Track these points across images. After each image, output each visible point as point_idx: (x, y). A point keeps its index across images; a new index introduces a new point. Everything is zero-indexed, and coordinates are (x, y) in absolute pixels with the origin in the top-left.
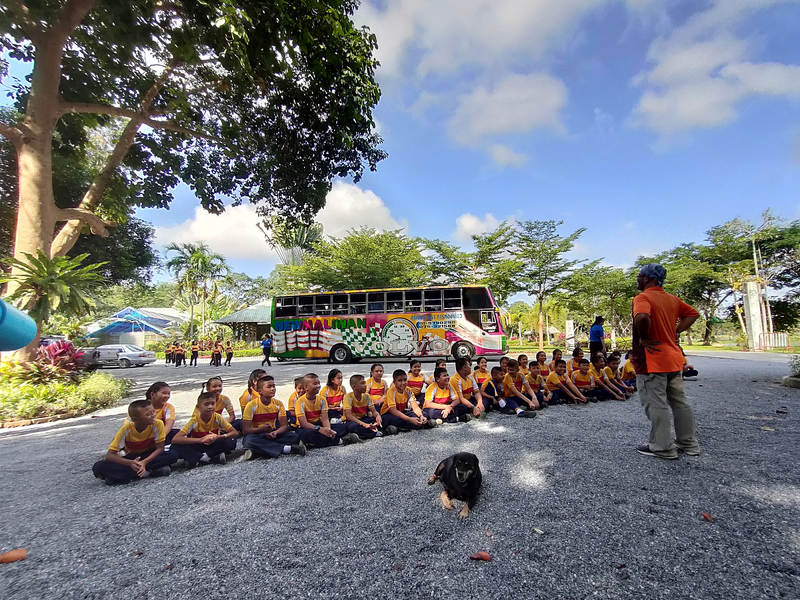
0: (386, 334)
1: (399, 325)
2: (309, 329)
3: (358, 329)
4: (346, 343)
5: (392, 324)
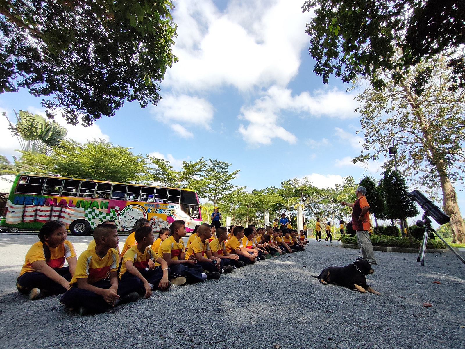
0: (123, 215)
1: (134, 209)
2: (52, 206)
3: (100, 210)
4: (87, 220)
5: (130, 208)
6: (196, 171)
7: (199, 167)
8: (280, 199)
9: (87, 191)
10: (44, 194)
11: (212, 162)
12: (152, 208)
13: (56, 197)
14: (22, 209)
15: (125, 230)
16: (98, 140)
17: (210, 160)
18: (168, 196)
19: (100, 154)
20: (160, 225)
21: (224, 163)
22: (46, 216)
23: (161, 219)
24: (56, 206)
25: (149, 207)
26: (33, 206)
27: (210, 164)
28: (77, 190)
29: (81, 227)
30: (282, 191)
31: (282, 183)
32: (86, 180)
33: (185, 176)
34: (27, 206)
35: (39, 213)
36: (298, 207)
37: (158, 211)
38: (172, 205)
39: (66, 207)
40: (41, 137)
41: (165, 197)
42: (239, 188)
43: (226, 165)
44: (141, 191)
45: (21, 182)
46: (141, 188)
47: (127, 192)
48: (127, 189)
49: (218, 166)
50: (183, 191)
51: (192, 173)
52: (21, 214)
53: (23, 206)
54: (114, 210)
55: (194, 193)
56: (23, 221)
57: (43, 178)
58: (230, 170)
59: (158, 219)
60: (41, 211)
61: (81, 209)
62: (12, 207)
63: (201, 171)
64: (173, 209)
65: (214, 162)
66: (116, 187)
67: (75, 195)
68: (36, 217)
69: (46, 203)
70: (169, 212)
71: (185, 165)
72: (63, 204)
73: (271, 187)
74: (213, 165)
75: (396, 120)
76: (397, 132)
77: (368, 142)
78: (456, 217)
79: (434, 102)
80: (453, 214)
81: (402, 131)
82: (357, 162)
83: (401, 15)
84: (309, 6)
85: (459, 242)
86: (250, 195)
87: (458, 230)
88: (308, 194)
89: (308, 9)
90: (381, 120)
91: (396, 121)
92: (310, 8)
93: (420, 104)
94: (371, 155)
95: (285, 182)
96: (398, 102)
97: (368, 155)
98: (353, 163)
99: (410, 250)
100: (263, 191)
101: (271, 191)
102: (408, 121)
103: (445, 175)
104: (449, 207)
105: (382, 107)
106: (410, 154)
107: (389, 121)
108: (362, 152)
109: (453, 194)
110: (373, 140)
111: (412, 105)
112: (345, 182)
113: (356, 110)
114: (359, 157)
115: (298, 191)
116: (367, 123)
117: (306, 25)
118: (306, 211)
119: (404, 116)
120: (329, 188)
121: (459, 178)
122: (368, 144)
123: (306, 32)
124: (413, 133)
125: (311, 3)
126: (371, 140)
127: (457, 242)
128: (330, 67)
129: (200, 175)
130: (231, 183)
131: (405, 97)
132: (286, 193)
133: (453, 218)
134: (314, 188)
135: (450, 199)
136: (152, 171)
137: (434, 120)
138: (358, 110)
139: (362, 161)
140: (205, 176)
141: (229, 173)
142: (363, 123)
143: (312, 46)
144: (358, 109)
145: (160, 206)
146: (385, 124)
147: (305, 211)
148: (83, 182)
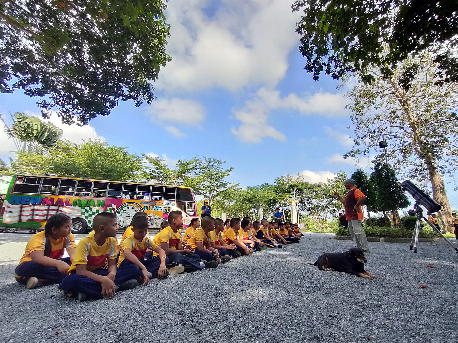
0: (119, 212)
1: (130, 207)
2: (48, 205)
4: (84, 218)
6: (190, 169)
7: (194, 164)
8: (273, 195)
9: (84, 190)
10: (41, 193)
11: (207, 159)
12: (148, 205)
13: (53, 196)
14: (19, 209)
15: (121, 227)
16: (94, 141)
17: (205, 158)
18: (164, 193)
19: (96, 154)
20: (156, 222)
21: (218, 161)
22: (43, 215)
23: (157, 217)
24: (53, 205)
25: (145, 205)
26: (30, 206)
27: (204, 162)
28: (73, 189)
29: (78, 226)
30: (276, 187)
31: (276, 180)
32: (82, 179)
33: (180, 175)
34: (24, 205)
35: (36, 213)
36: (292, 203)
37: (154, 209)
38: (168, 202)
39: (63, 206)
40: (36, 138)
41: (161, 195)
42: (233, 185)
43: (220, 162)
44: (137, 189)
45: (18, 182)
46: (137, 186)
47: (123, 190)
48: (123, 187)
49: (212, 163)
50: (178, 188)
51: (187, 170)
52: (18, 214)
53: (19, 205)
54: (111, 208)
55: (189, 190)
56: (20, 220)
57: (40, 178)
58: (224, 168)
59: (154, 216)
60: (37, 210)
61: (78, 208)
62: (9, 207)
63: (196, 169)
64: (169, 206)
65: (208, 160)
66: (112, 186)
67: (71, 194)
68: (33, 217)
69: (43, 202)
70: (165, 209)
71: (180, 163)
72: (60, 203)
73: (265, 183)
74: (207, 163)
75: (385, 115)
76: (387, 128)
77: (358, 138)
78: (445, 209)
79: (421, 97)
80: (443, 205)
81: (391, 126)
82: (348, 157)
83: (388, 13)
84: (299, 5)
85: (449, 233)
86: (244, 191)
87: (448, 221)
88: (301, 190)
89: (297, 9)
90: (370, 116)
91: (385, 117)
92: (299, 7)
93: (408, 99)
94: (362, 150)
95: (278, 178)
96: (386, 98)
97: (358, 150)
98: (344, 158)
99: (402, 240)
100: (257, 188)
101: (265, 187)
102: (397, 117)
103: (434, 168)
104: (438, 199)
105: (371, 103)
106: (399, 149)
107: (378, 117)
108: (353, 147)
109: (442, 186)
110: (363, 136)
111: (400, 101)
112: (337, 177)
113: (346, 107)
114: (350, 152)
115: (291, 187)
116: (357, 119)
117: (297, 24)
118: (300, 207)
119: (392, 112)
120: (321, 183)
121: (447, 171)
122: (359, 139)
123: (297, 31)
124: (402, 128)
125: (300, 3)
126: (361, 136)
127: (447, 233)
128: (320, 65)
129: (195, 173)
130: (225, 180)
131: (393, 93)
132: (280, 188)
133: (443, 209)
134: (307, 184)
135: (439, 191)
136: (147, 170)
137: (422, 115)
138: (348, 107)
139: (353, 156)
140: (200, 174)
141: (223, 171)
142: (353, 119)
143: (303, 45)
144: (348, 105)
145: (156, 203)
146: (374, 119)
147: (298, 206)
148: (79, 181)
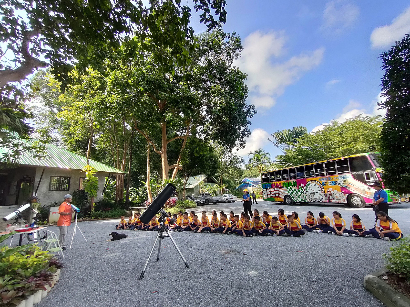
1: (313, 184)
2: (274, 188)
3: (294, 187)
4: (290, 195)
5: (310, 184)
9: (285, 176)
10: (270, 182)
13: (275, 183)
14: (266, 191)
20: (337, 196)
22: (274, 194)
25: (323, 181)
26: (269, 189)
29: (289, 200)
35: (271, 193)
37: (331, 184)
41: (334, 169)
46: (313, 166)
47: (305, 171)
54: (301, 186)
56: (268, 197)
57: (268, 173)
61: (285, 188)
64: (345, 179)
66: (298, 170)
67: (281, 180)
69: (272, 186)
70: (341, 183)
72: (278, 186)
145: (332, 178)
